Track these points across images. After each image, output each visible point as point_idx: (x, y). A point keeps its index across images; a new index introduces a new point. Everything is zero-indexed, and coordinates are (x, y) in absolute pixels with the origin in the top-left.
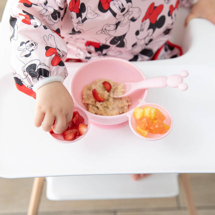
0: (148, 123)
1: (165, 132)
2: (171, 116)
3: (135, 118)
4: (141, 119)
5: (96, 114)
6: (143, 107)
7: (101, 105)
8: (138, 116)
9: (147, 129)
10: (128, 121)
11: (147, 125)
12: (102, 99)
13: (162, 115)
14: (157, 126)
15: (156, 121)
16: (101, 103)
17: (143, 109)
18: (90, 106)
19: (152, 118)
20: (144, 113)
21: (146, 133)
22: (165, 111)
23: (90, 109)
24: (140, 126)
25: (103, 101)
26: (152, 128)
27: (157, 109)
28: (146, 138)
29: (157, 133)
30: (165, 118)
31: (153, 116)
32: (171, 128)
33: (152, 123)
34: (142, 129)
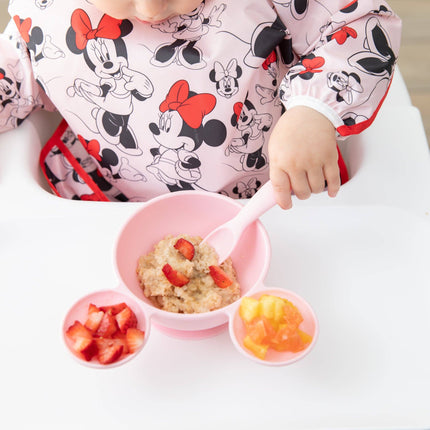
0: (267, 331)
1: (303, 349)
2: (314, 316)
3: (243, 320)
4: (253, 321)
5: (181, 312)
6: (257, 297)
7: (186, 291)
8: (248, 315)
9: (265, 341)
10: (227, 323)
11: (265, 334)
12: (185, 280)
13: (297, 313)
14: (285, 337)
15: (284, 326)
16: (185, 288)
17: (259, 300)
18: (164, 298)
19: (277, 318)
20: (259, 308)
21: (263, 350)
22: (304, 304)
23: (166, 306)
24: (251, 337)
25: (186, 283)
26: (275, 341)
27: (285, 302)
28: (263, 362)
29: (285, 350)
30: (302, 320)
31: (278, 315)
32: (314, 340)
33: (276, 330)
34: (256, 342)
